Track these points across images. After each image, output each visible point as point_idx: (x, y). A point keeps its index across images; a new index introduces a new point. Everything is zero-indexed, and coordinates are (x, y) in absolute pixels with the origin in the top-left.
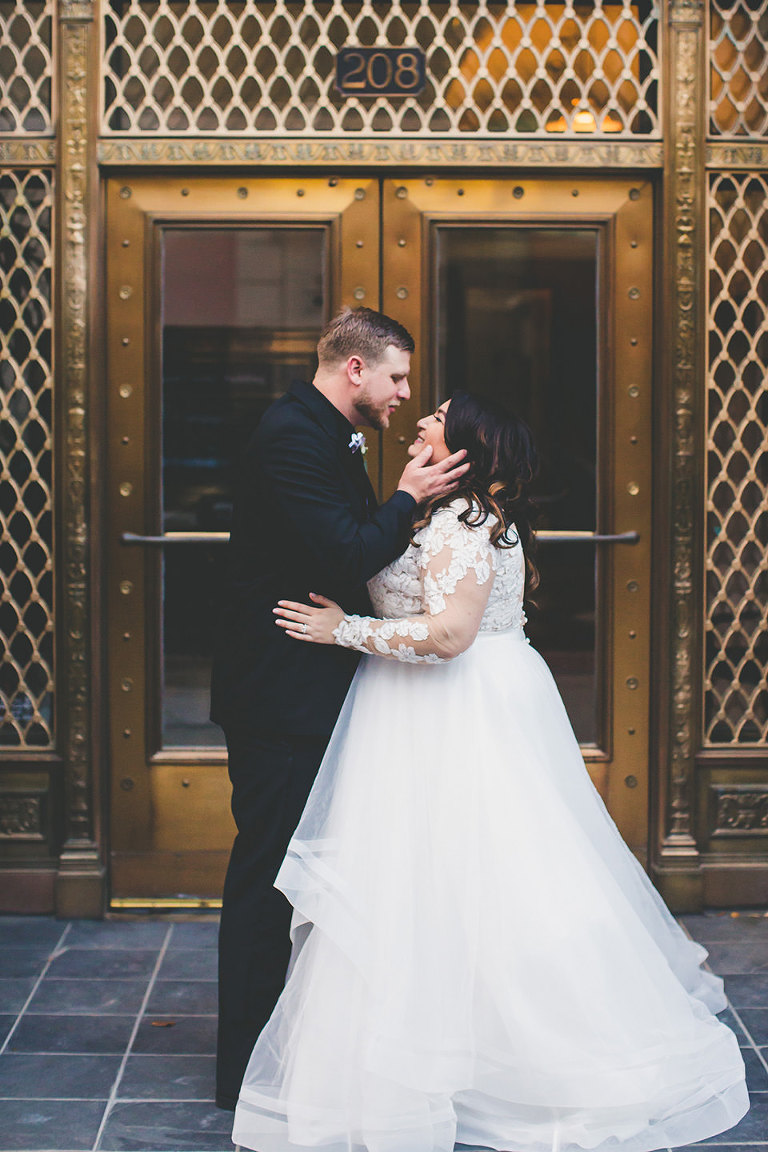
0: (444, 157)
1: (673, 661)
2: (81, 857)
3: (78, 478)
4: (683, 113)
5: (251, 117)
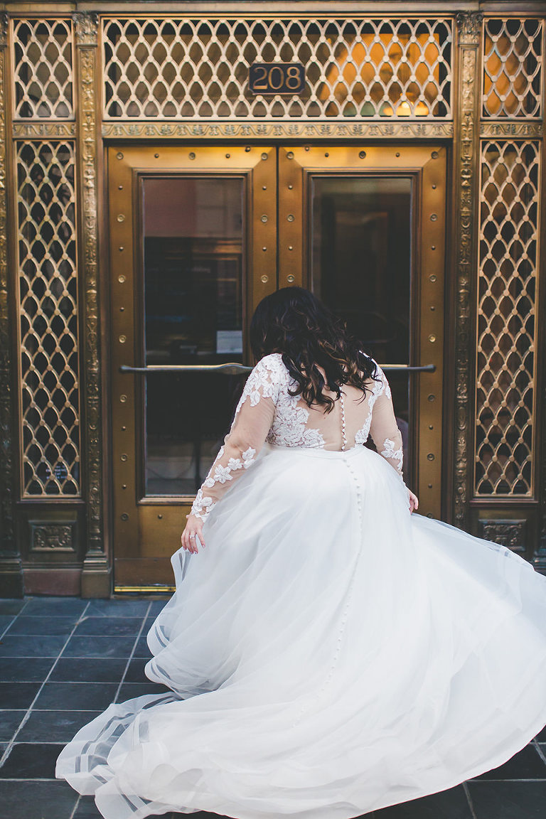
0: (316, 133)
1: (456, 443)
2: (97, 562)
3: (93, 332)
4: (466, 103)
5: (196, 108)
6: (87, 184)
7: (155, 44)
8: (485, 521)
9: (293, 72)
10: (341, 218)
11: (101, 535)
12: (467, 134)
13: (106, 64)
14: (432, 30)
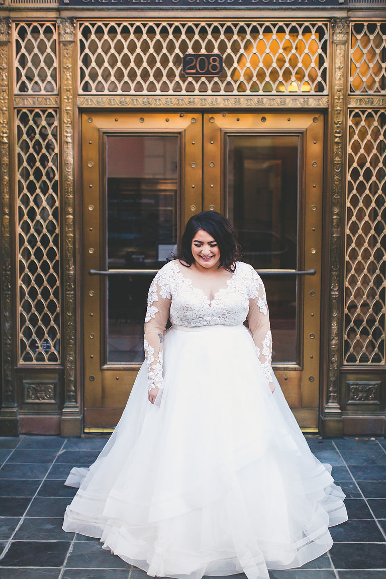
0: (230, 104)
1: (330, 326)
2: (72, 411)
3: (70, 246)
4: (338, 82)
5: (145, 86)
6: (67, 140)
7: (115, 40)
8: (351, 382)
9: (214, 60)
10: (248, 165)
11: (75, 391)
12: (339, 105)
13: (81, 54)
14: (313, 30)
